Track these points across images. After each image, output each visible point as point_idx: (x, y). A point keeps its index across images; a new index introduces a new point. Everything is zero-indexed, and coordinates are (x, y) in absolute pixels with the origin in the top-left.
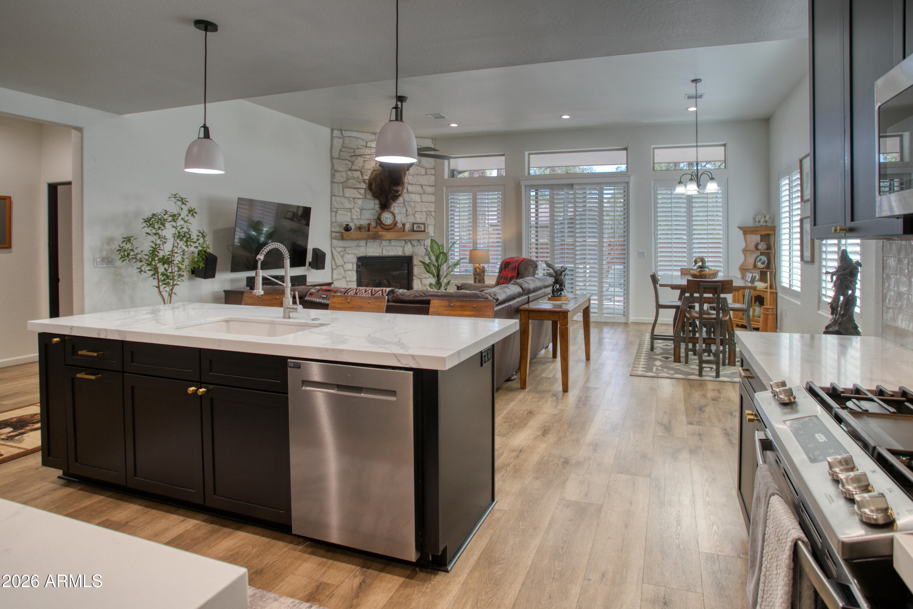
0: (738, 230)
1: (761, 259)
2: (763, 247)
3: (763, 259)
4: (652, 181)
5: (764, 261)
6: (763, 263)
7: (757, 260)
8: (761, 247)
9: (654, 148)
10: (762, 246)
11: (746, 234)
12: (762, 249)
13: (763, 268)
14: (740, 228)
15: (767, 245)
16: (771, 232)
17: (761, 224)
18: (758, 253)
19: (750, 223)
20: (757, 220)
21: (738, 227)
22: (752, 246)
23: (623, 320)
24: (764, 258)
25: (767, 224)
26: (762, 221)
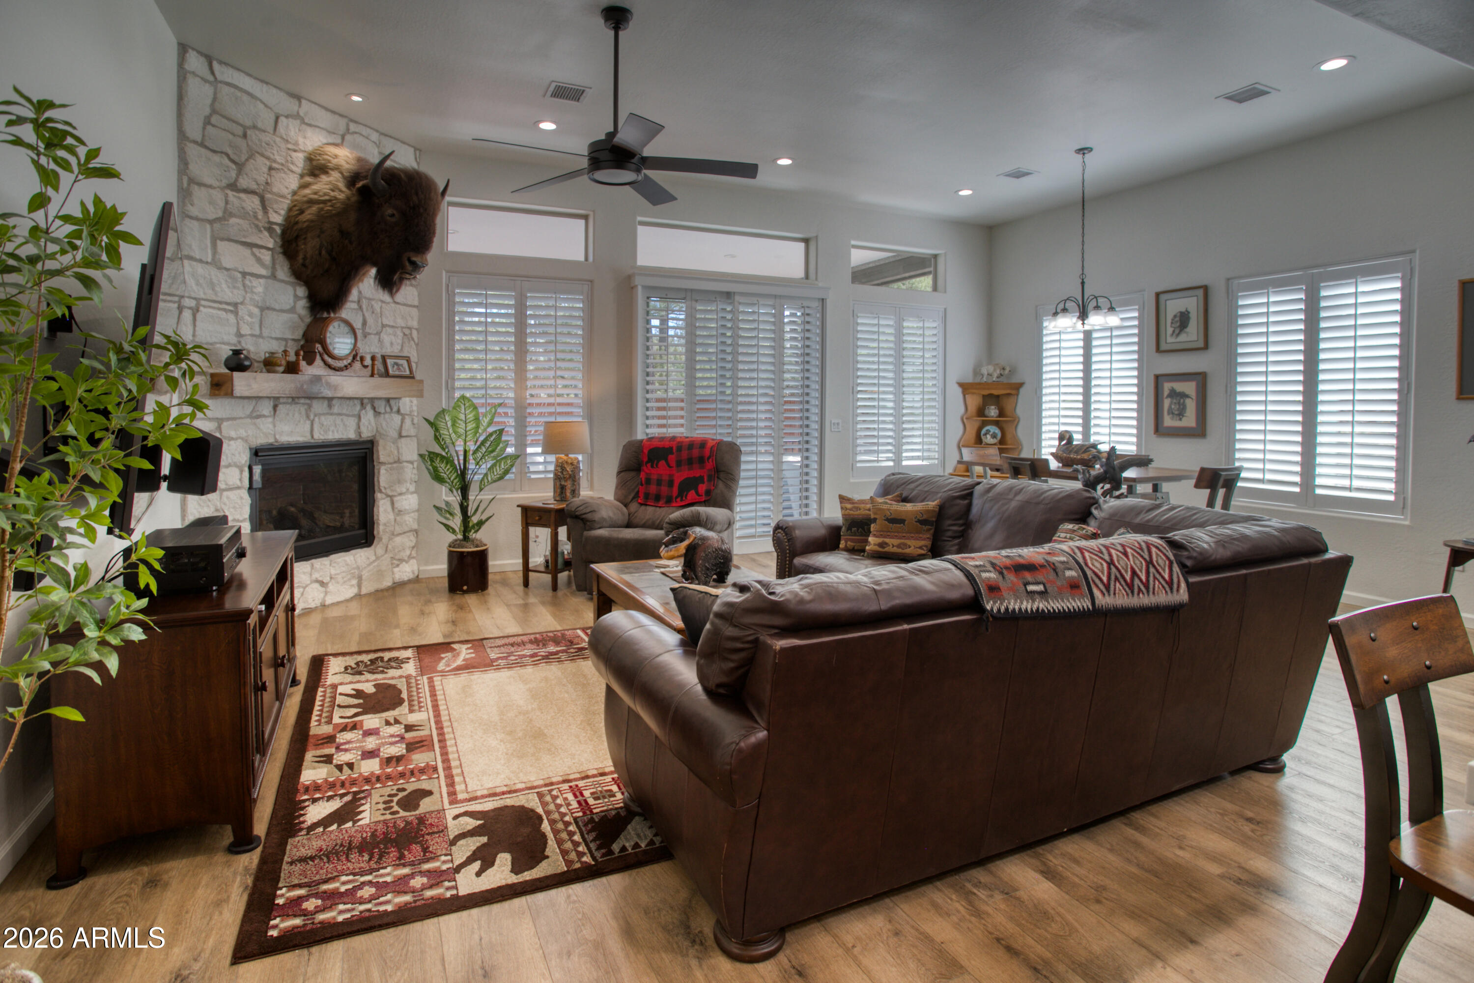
0: (956, 386)
1: (988, 432)
3: (992, 431)
4: (851, 301)
6: (994, 436)
7: (983, 432)
8: (991, 413)
9: (852, 247)
10: (994, 412)
11: (965, 393)
12: (992, 416)
13: (993, 444)
14: (961, 385)
15: (999, 409)
16: (1011, 392)
17: (994, 380)
18: (982, 421)
20: (985, 372)
21: (957, 383)
22: (972, 411)
25: (1003, 380)
26: (995, 375)
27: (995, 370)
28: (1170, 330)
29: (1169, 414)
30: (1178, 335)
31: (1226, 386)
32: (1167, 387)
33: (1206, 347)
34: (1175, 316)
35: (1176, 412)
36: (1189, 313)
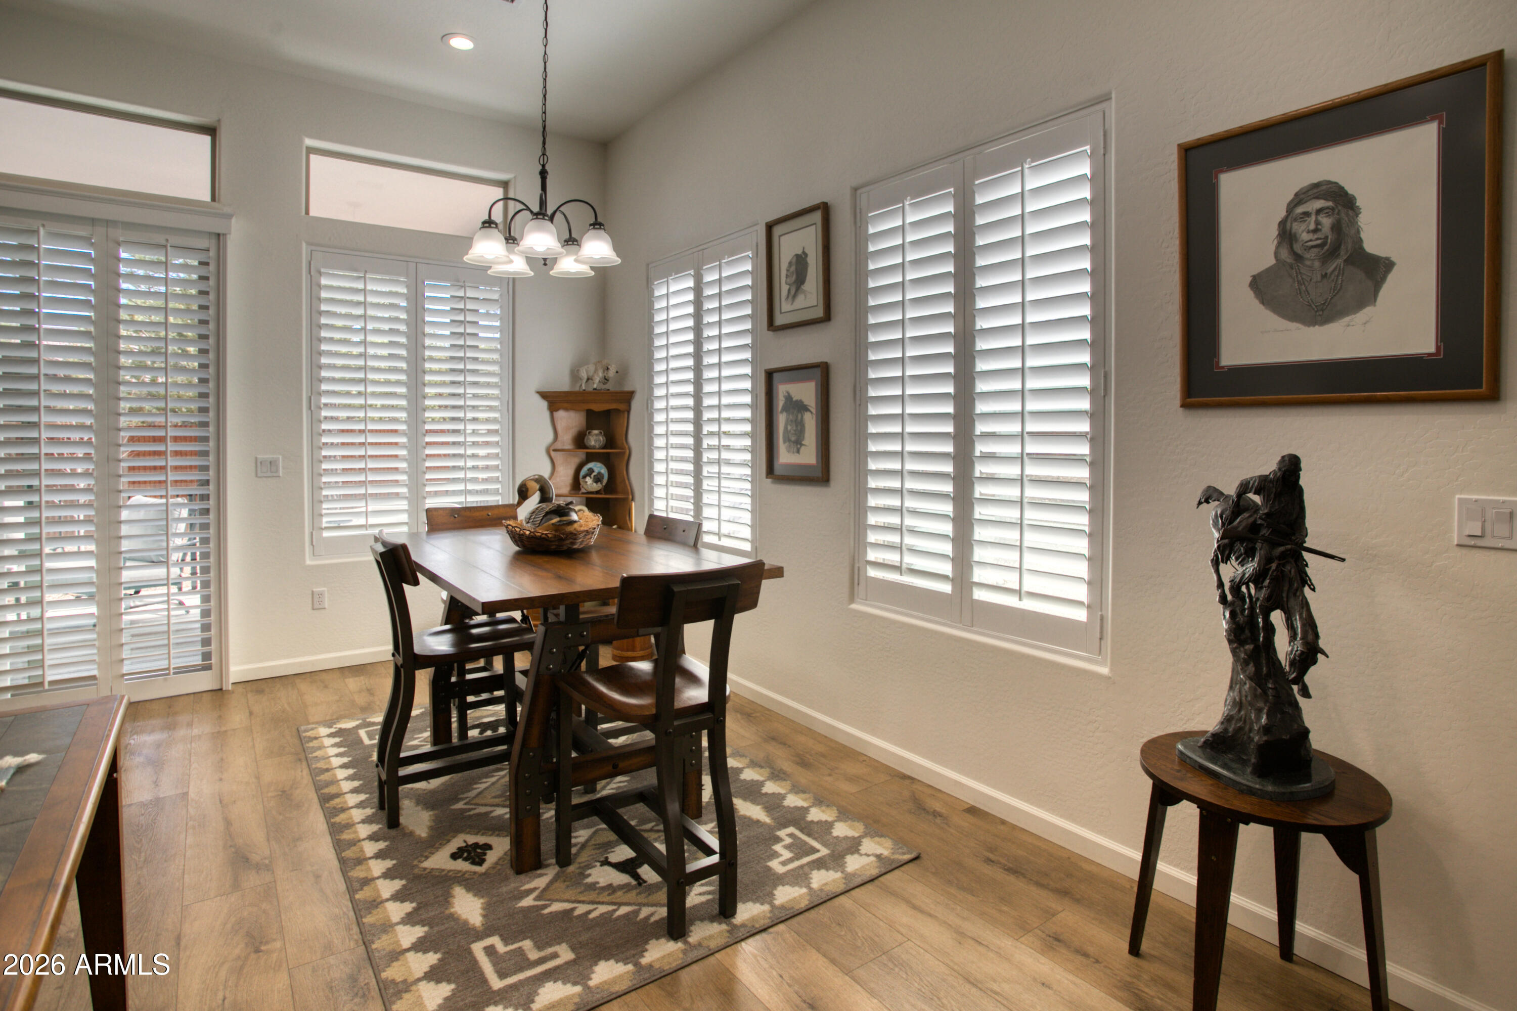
0: (537, 398)
1: (591, 471)
2: (599, 441)
3: (596, 471)
4: (304, 245)
5: (599, 473)
6: (598, 479)
7: (583, 473)
8: (596, 441)
9: (311, 150)
10: (595, 439)
11: (557, 410)
12: (597, 446)
13: (598, 492)
14: (544, 395)
15: (606, 435)
16: (621, 407)
17: (595, 386)
18: (581, 455)
19: (563, 384)
20: (584, 375)
21: (538, 392)
22: (566, 440)
23: (204, 682)
24: (598, 467)
25: (610, 386)
26: (597, 379)
27: (596, 371)
28: (785, 288)
29: (784, 442)
30: (795, 296)
31: (855, 386)
32: (782, 390)
33: (827, 317)
34: (790, 263)
35: (793, 439)
36: (806, 255)
